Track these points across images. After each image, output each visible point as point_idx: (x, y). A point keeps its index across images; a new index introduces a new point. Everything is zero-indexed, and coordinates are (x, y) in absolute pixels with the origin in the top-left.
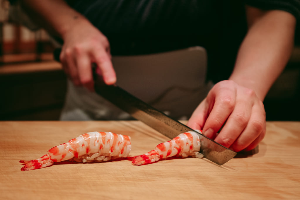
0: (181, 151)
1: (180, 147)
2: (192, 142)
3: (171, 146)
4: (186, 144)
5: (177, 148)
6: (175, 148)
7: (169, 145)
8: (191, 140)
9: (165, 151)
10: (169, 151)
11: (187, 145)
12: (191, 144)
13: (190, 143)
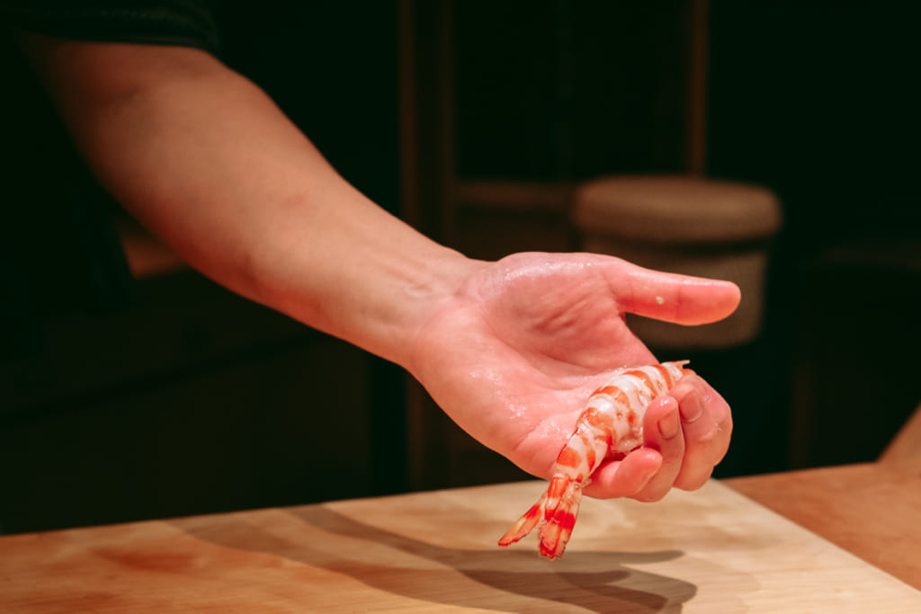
0: (613, 438)
1: (607, 430)
2: (628, 406)
3: (585, 440)
4: (615, 417)
5: (600, 437)
6: (597, 441)
7: (581, 441)
8: (624, 402)
9: (580, 461)
10: (588, 455)
11: (619, 419)
12: (628, 411)
13: (625, 411)
